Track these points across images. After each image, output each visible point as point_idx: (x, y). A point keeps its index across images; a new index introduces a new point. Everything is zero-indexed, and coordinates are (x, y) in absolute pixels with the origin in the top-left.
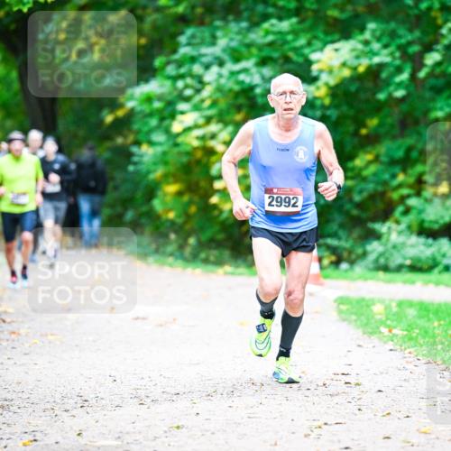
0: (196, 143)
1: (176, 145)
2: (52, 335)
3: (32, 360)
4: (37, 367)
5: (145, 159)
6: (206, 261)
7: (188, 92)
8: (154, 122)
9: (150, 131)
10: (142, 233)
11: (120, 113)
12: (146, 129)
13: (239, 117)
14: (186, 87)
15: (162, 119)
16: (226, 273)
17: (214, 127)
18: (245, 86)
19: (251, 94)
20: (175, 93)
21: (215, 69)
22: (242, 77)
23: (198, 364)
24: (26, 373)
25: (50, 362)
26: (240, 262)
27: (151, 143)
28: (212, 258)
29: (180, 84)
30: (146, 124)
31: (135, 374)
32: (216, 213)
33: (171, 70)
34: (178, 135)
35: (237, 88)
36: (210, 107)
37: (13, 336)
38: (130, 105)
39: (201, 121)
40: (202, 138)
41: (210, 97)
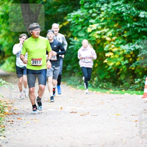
0: (97, 37)
1: (89, 38)
2: (35, 119)
3: (27, 130)
4: (29, 133)
5: (76, 43)
6: (102, 88)
7: (94, 15)
8: (79, 28)
9: (78, 32)
10: (74, 76)
11: (65, 24)
12: (76, 31)
13: (115, 26)
14: (93, 13)
15: (83, 27)
16: (110, 93)
17: (105, 30)
18: (119, 12)
19: (121, 16)
20: (89, 15)
21: (106, 5)
22: (117, 8)
23: (98, 132)
24: (25, 136)
25: (35, 131)
26: (116, 88)
27: (78, 37)
28: (105, 86)
29: (91, 11)
30: (76, 28)
31: (71, 136)
32: (106, 67)
33: (87, 5)
34: (90, 33)
35: (115, 13)
36: (103, 22)
37: (19, 120)
38: (69, 20)
39: (100, 27)
40: (100, 34)
41: (103, 17)
